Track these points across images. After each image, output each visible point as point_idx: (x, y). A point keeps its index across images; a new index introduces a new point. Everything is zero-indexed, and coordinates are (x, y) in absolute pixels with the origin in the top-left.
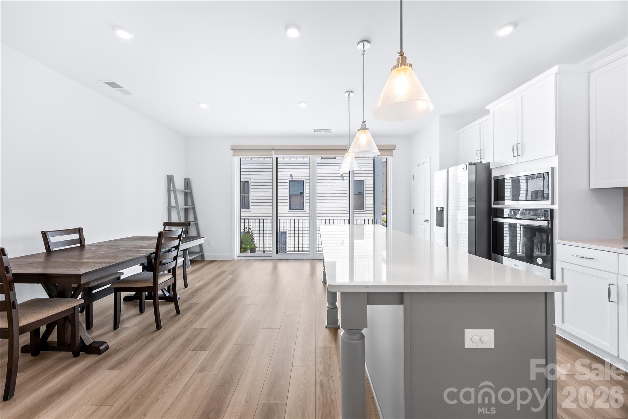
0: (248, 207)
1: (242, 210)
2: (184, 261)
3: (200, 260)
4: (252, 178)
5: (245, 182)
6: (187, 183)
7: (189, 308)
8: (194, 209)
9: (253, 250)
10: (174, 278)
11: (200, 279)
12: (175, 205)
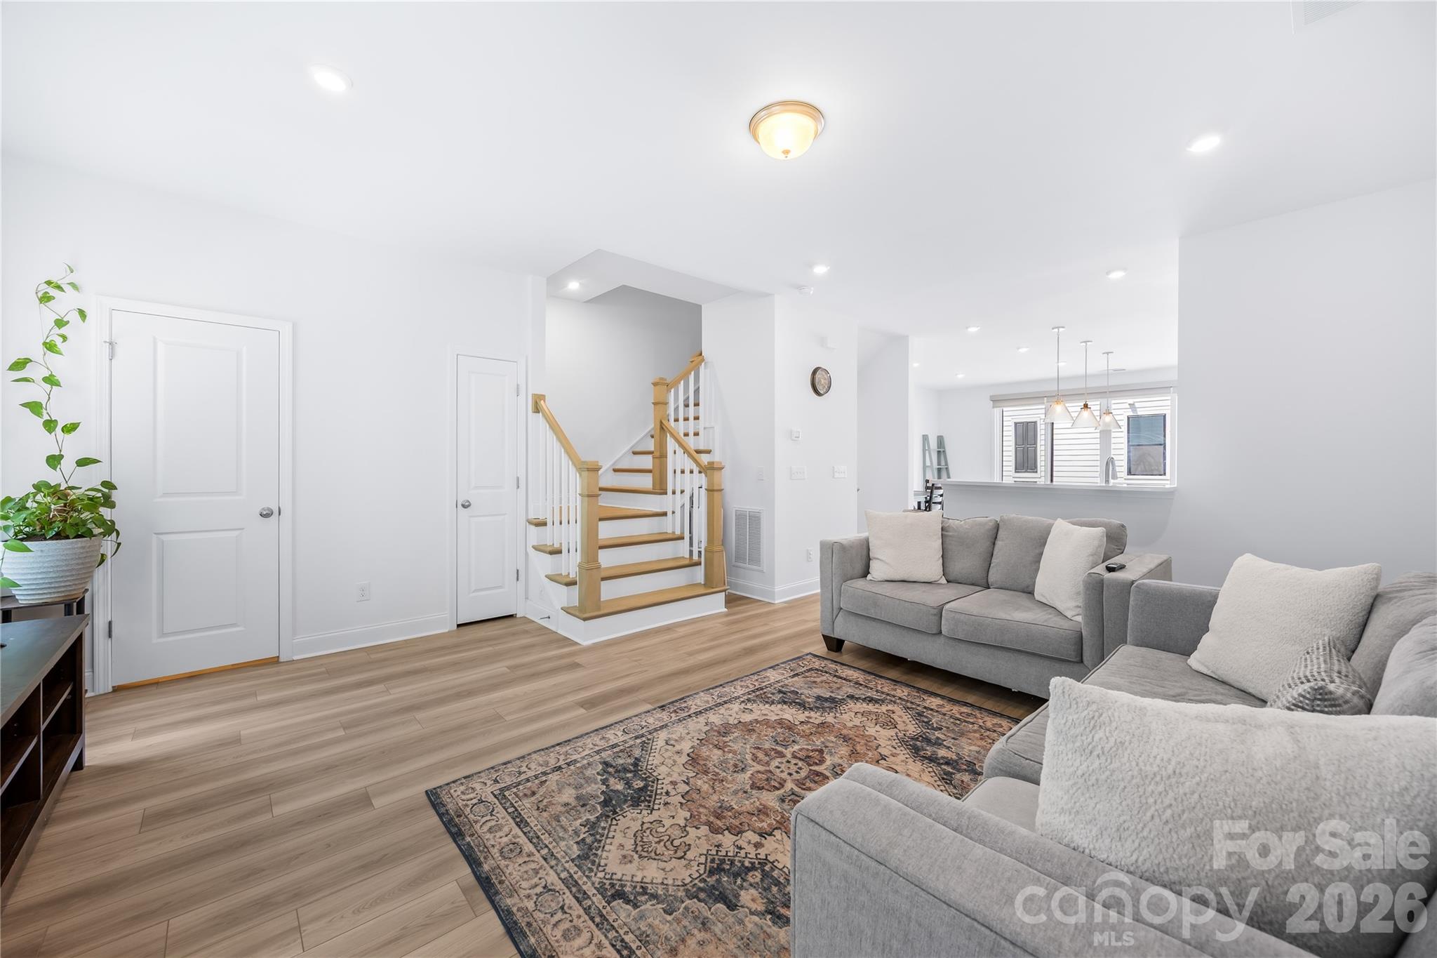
6: (941, 440)
8: (947, 469)
12: (930, 465)
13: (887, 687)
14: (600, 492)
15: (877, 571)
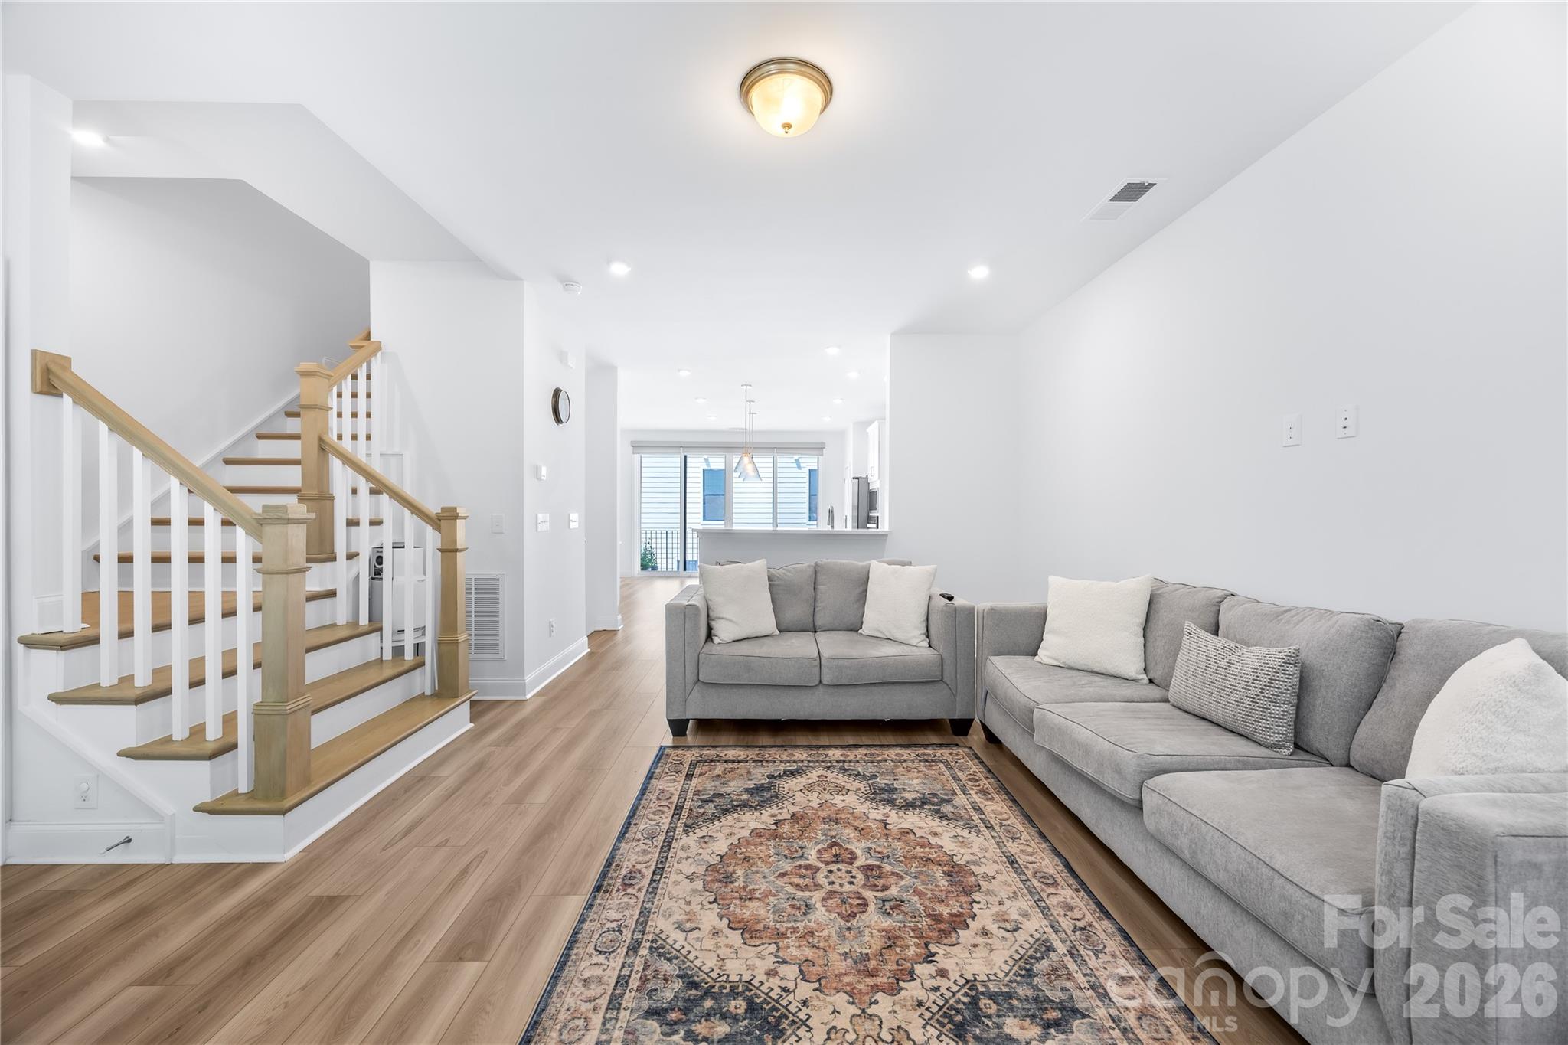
13: (802, 755)
14: (309, 565)
15: (724, 632)
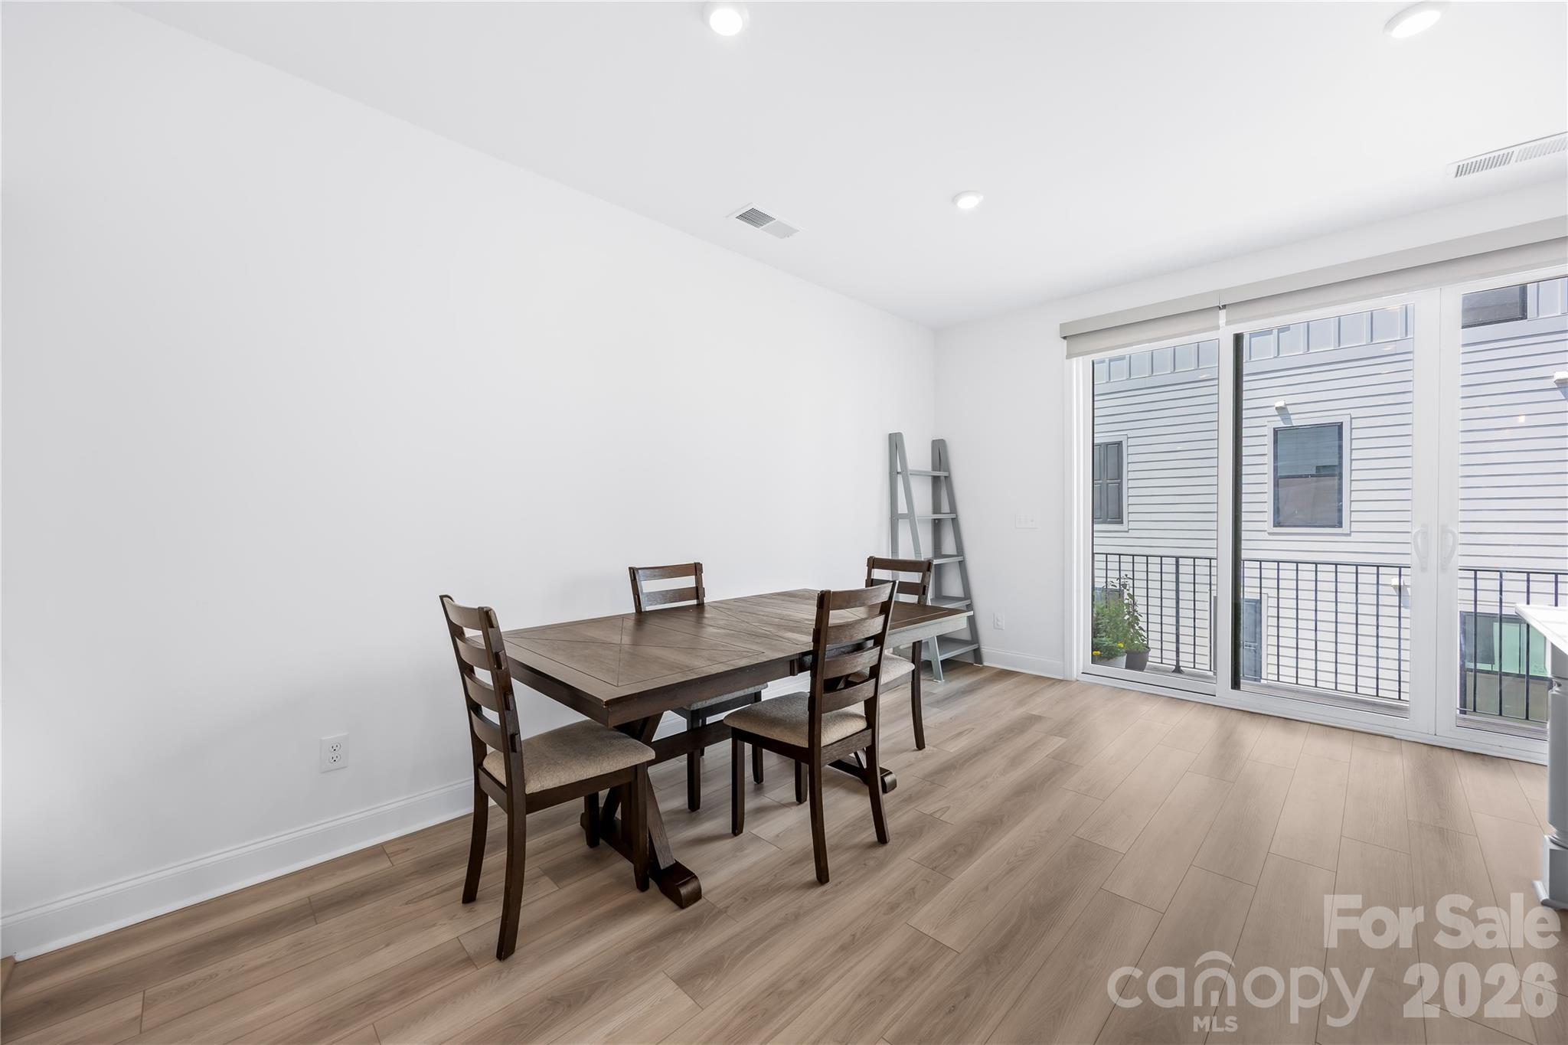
0: (1118, 519)
1: (1097, 527)
2: (913, 671)
3: (972, 664)
4: (1130, 434)
5: (1107, 444)
6: (939, 452)
7: (914, 832)
8: (955, 521)
9: (1137, 660)
10: (870, 731)
11: (962, 729)
12: (906, 512)
